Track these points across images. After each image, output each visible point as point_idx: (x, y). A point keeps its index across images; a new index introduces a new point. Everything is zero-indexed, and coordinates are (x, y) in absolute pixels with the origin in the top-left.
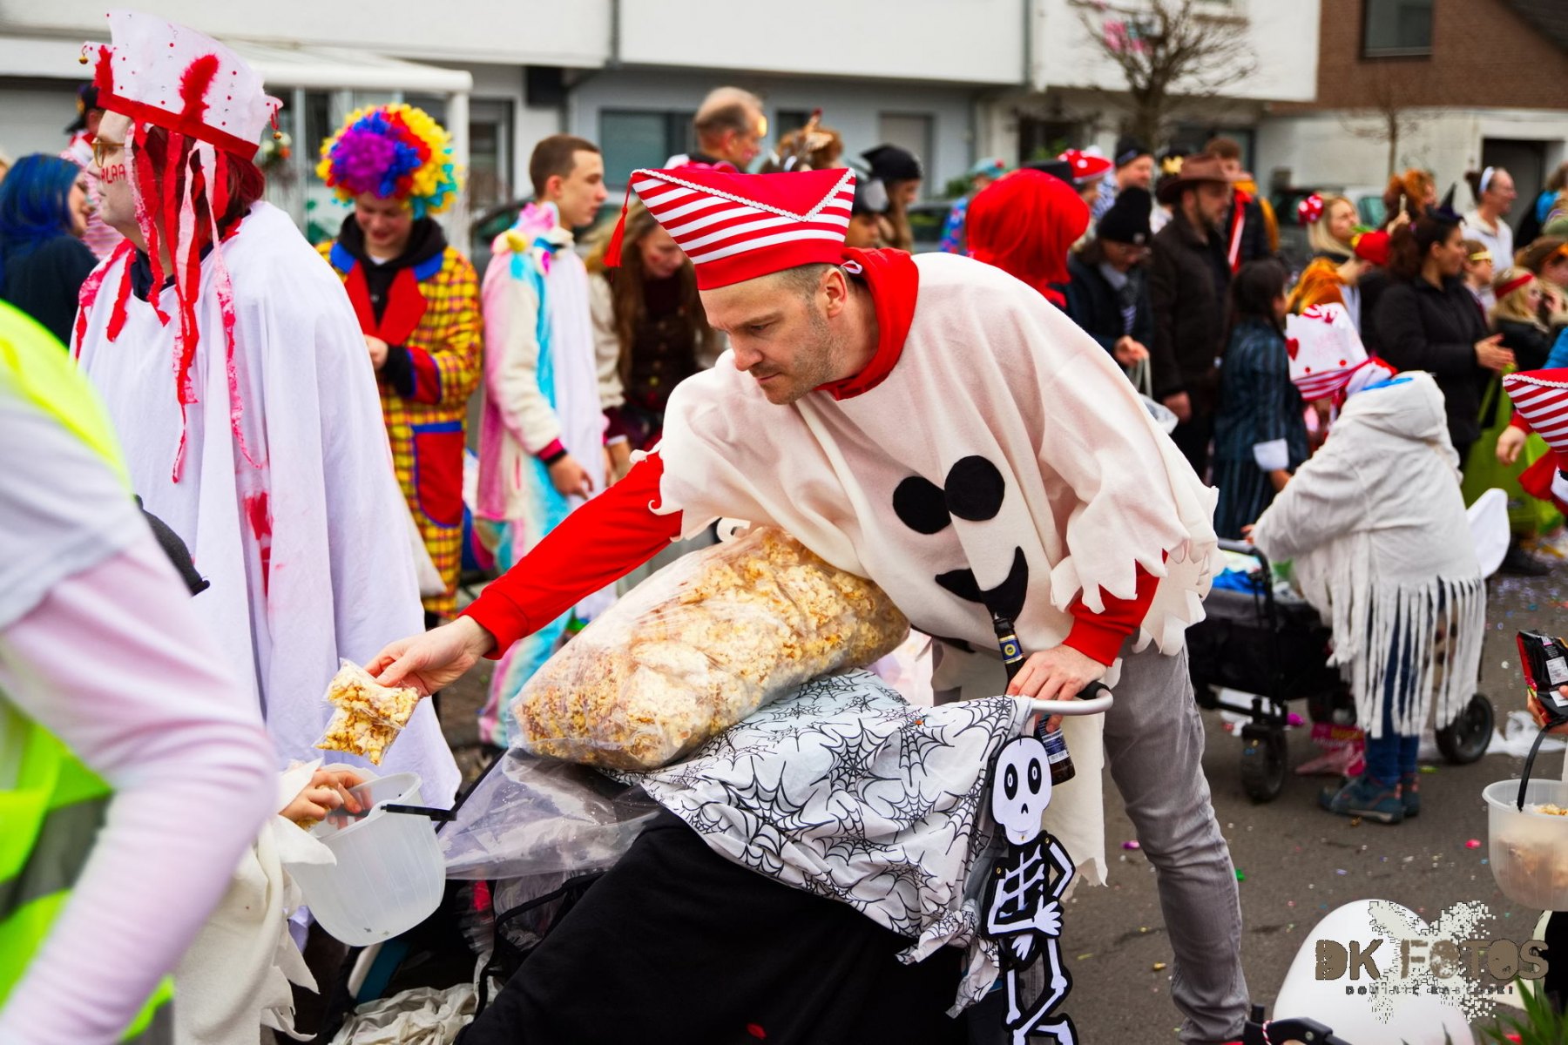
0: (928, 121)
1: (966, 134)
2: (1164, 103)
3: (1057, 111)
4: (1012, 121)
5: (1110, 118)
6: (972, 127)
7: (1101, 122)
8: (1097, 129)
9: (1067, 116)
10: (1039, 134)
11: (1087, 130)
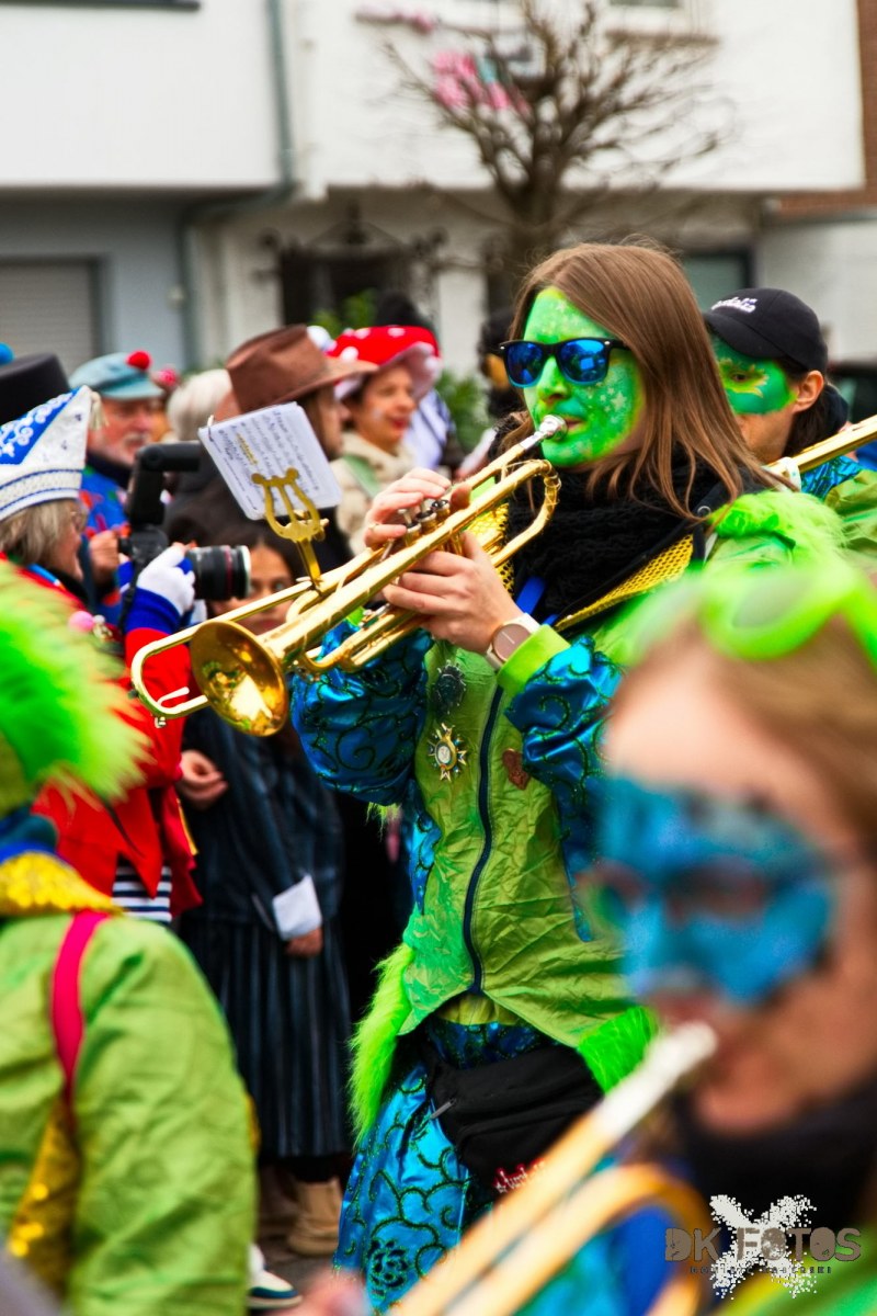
0: (94, 269)
1: (176, 295)
2: (562, 211)
3: (356, 237)
4: (267, 262)
5: (463, 246)
6: (184, 279)
7: (442, 254)
8: (437, 269)
9: (375, 245)
10: (321, 283)
11: (419, 270)
